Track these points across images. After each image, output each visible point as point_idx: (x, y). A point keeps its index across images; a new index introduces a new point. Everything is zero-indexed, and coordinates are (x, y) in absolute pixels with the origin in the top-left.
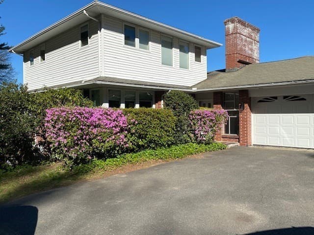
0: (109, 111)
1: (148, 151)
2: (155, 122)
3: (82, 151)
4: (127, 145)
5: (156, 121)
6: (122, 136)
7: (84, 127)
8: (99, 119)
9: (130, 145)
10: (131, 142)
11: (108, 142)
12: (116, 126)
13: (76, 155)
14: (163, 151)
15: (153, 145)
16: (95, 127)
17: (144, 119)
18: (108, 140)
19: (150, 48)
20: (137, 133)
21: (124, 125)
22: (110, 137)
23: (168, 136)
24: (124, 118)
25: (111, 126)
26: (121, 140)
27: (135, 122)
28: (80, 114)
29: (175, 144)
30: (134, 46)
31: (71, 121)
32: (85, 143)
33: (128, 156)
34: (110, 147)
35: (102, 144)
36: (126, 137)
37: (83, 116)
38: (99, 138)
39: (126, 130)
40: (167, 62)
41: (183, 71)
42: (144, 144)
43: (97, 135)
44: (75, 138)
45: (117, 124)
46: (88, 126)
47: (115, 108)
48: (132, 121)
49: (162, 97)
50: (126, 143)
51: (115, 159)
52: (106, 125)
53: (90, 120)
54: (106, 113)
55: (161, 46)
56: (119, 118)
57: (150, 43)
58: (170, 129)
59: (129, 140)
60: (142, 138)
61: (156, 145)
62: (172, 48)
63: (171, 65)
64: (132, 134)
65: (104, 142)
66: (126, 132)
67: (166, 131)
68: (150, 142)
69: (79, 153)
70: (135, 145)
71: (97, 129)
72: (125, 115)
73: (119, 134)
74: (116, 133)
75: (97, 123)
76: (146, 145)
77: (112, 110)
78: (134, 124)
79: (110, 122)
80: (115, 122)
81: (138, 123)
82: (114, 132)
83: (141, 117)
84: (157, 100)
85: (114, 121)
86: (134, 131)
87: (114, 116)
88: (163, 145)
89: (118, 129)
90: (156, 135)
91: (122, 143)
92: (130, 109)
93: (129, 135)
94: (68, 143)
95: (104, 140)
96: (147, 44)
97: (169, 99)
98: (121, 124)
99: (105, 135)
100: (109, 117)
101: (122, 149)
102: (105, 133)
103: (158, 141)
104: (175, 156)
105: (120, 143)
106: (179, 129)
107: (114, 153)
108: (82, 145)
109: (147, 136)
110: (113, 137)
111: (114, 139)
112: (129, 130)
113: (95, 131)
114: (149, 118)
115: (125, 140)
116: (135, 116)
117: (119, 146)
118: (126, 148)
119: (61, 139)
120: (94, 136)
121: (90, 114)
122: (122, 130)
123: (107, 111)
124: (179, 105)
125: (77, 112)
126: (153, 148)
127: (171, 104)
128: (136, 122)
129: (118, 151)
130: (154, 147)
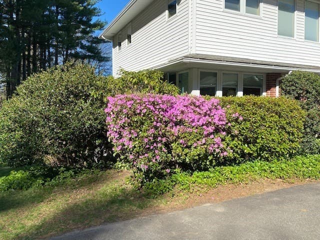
0: (198, 101)
1: (258, 163)
2: (272, 119)
3: (156, 160)
4: (225, 153)
5: (272, 116)
6: (217, 139)
7: (158, 125)
8: (182, 112)
9: (229, 153)
10: (232, 148)
11: (195, 148)
12: (208, 124)
13: (146, 167)
14: (283, 166)
15: (265, 154)
16: (176, 124)
17: (254, 114)
18: (195, 145)
19: (262, 12)
20: (242, 135)
21: (221, 123)
22: (198, 140)
23: (290, 140)
24: (221, 111)
25: (200, 123)
26: (216, 146)
27: (238, 118)
28: (153, 104)
29: (302, 153)
30: (238, 9)
31: (140, 114)
32: (161, 148)
33: (227, 169)
34: (199, 155)
35: (187, 150)
36: (223, 140)
37: (158, 107)
38: (181, 141)
39: (224, 130)
40: (286, 31)
41: (310, 44)
42: (251, 152)
43: (178, 137)
44: (146, 140)
45: (210, 120)
46: (165, 122)
47: (208, 96)
48: (234, 115)
49: (277, 82)
50: (223, 150)
51: (206, 173)
52: (193, 121)
53: (168, 114)
54: (194, 104)
55: (277, 8)
56: (214, 111)
57: (262, 5)
58: (295, 130)
59: (228, 145)
60: (248, 143)
61: (272, 153)
62: (293, 11)
63: (291, 35)
64: (233, 137)
65: (189, 147)
66: (224, 133)
67: (289, 133)
68: (262, 149)
69: (151, 163)
70: (237, 153)
71: (178, 127)
72: (222, 108)
73: (212, 136)
74: (208, 135)
75: (179, 118)
76: (255, 154)
77: (203, 98)
78: (236, 120)
79: (198, 116)
80: (207, 117)
81: (244, 120)
82: (205, 133)
83: (248, 110)
84: (270, 87)
85: (205, 116)
86: (237, 132)
87: (205, 109)
88: (283, 155)
89: (211, 129)
90: (273, 140)
91: (217, 151)
92: (230, 98)
93: (228, 138)
94: (135, 147)
95: (189, 144)
96: (257, 6)
97: (291, 83)
98: (216, 121)
99: (191, 137)
100: (197, 109)
101: (217, 159)
102: (190, 134)
103: (275, 149)
104: (304, 175)
105: (214, 151)
106: (308, 130)
107: (206, 165)
108: (157, 152)
109: (258, 141)
110: (204, 141)
111: (204, 144)
112: (229, 131)
113: (176, 130)
114: (261, 112)
115: (222, 146)
116: (239, 108)
117: (212, 154)
118: (224, 158)
119: (125, 140)
120: (174, 138)
121: (169, 104)
122: (217, 130)
123: (195, 100)
124: (308, 92)
125: (149, 102)
126: (267, 159)
127: (293, 90)
128: (241, 119)
129: (211, 162)
130: (268, 157)
